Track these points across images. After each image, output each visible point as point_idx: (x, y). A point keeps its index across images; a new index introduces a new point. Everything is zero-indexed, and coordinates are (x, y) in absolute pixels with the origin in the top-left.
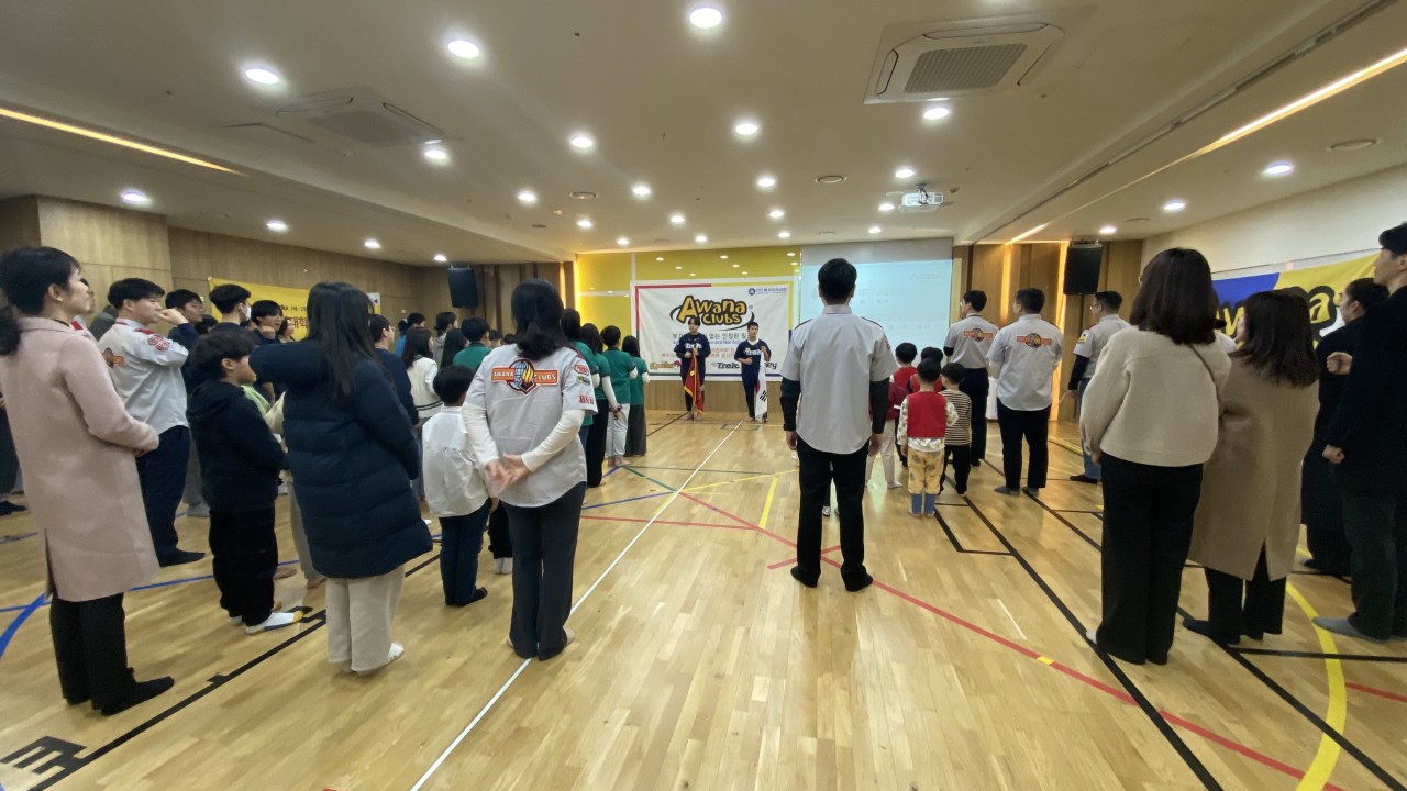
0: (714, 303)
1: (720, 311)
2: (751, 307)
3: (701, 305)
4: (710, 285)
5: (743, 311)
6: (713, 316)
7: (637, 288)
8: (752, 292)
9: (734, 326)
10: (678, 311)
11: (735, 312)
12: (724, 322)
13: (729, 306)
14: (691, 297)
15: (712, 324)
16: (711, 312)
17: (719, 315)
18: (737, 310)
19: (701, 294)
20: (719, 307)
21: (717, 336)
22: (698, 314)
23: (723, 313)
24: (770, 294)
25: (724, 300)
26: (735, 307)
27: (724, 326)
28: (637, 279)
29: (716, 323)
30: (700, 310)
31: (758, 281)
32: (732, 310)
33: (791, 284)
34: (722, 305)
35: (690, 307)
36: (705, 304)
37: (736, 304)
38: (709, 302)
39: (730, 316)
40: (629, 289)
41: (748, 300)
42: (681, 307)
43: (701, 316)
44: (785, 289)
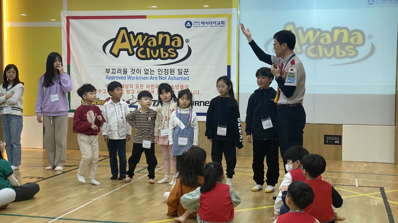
0: (149, 36)
1: (155, 44)
2: (188, 41)
3: (135, 38)
4: (144, 17)
5: (179, 45)
6: (148, 50)
7: (68, 18)
8: (189, 24)
9: (169, 61)
10: (112, 43)
11: (171, 46)
12: (159, 57)
13: (164, 39)
14: (125, 29)
15: (146, 59)
16: (146, 45)
17: (154, 49)
18: (173, 44)
19: (135, 26)
20: (154, 40)
21: (152, 71)
22: (132, 48)
23: (158, 47)
24: (207, 28)
25: (159, 33)
26: (171, 41)
27: (159, 61)
28: (68, 10)
29: (151, 58)
30: (134, 44)
31: (191, 14)
32: (168, 43)
33: (230, 17)
34: (157, 38)
35: (123, 40)
36: (140, 37)
37: (172, 38)
38: (144, 35)
39: (166, 50)
40: (59, 19)
41: (185, 34)
42: (115, 40)
43: (135, 49)
44: (223, 23)
